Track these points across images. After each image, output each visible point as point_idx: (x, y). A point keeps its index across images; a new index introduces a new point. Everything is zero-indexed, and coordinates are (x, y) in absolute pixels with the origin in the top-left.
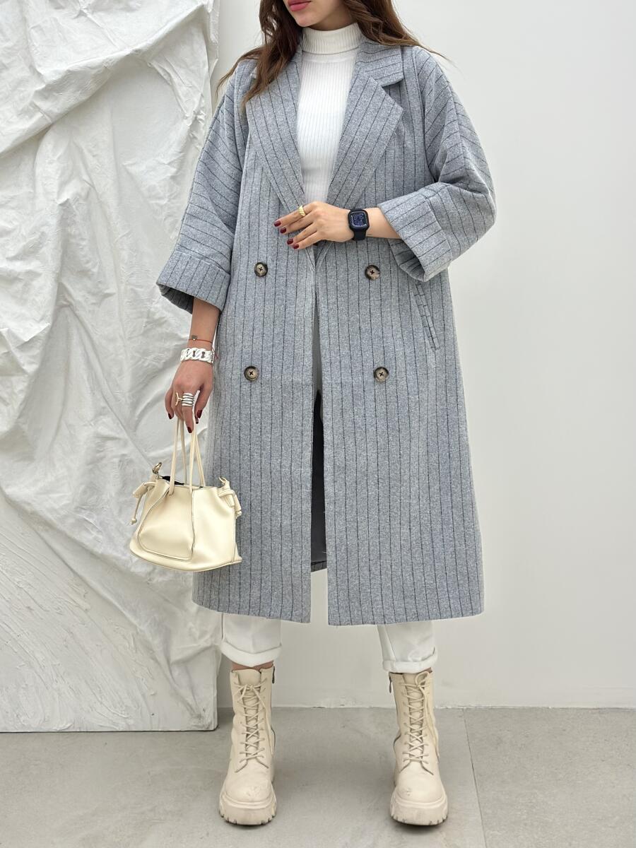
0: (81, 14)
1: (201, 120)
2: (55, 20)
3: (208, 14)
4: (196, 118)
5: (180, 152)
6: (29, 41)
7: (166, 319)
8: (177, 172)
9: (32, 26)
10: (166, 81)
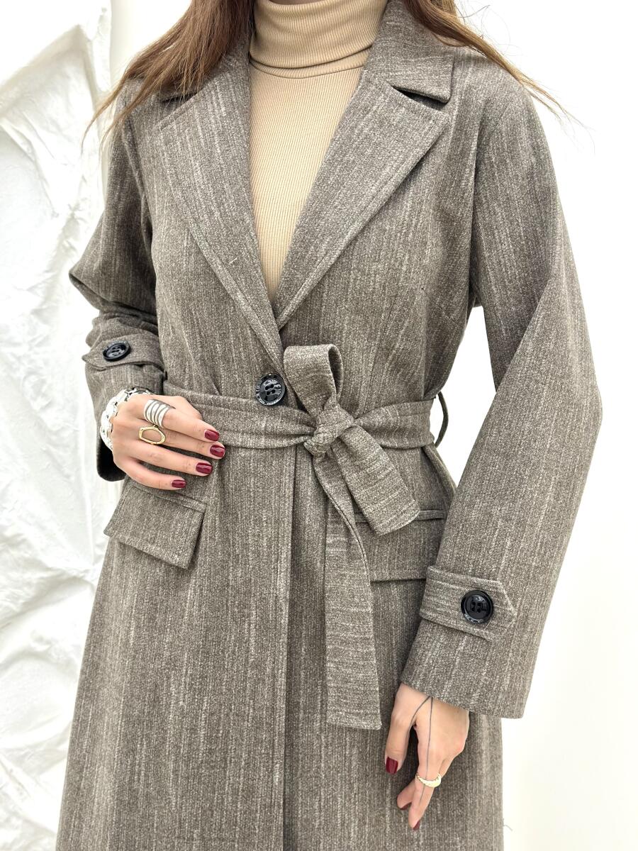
1: (81, 219)
3: (89, 41)
4: (72, 215)
5: (47, 272)
7: (23, 537)
8: (44, 303)
10: (25, 154)
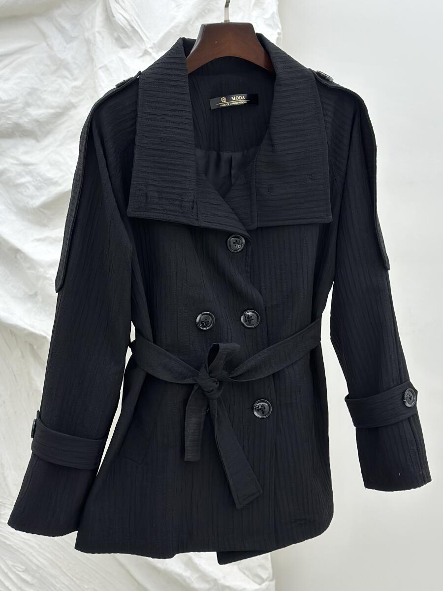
0: (146, 53)
2: (121, 59)
6: (96, 81)
9: (98, 67)
